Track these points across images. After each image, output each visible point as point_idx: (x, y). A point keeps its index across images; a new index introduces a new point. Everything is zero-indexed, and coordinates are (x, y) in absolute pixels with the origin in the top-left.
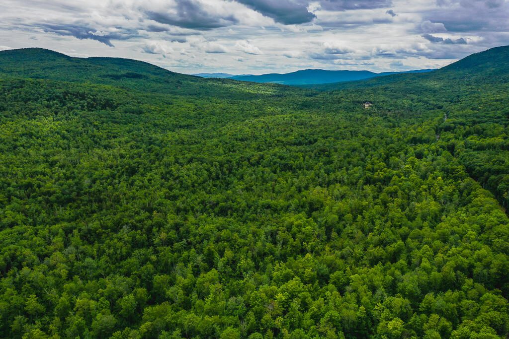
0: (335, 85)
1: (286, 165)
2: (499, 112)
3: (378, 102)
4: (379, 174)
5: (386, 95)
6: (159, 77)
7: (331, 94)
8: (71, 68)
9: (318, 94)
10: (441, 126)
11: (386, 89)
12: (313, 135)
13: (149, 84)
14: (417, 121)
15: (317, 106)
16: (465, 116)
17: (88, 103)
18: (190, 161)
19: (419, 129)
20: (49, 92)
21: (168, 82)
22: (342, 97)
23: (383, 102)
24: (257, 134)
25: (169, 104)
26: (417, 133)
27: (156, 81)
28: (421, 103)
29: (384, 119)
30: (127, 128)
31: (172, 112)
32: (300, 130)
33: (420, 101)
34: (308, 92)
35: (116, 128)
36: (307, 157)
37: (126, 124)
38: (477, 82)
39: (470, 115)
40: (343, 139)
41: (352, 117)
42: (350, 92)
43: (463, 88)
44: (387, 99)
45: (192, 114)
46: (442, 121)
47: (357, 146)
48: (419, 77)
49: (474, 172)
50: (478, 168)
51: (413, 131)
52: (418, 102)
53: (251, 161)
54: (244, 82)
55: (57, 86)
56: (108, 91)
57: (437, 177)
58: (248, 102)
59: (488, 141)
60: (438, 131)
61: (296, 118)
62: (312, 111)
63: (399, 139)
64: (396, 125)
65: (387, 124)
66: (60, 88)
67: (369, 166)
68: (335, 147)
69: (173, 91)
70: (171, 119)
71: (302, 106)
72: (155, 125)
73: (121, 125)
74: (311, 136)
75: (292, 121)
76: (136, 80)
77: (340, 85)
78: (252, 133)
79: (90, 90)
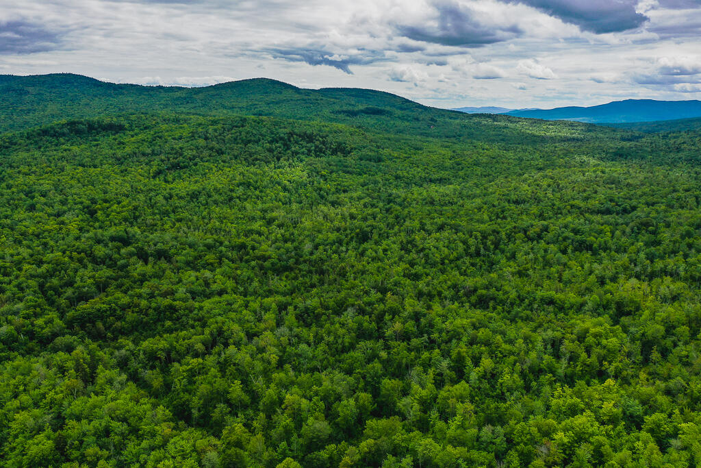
1: (583, 242)
6: (407, 112)
7: (665, 137)
8: (299, 102)
9: (643, 137)
12: (631, 199)
13: (392, 122)
15: (640, 156)
17: (316, 147)
18: (441, 228)
20: (272, 133)
21: (417, 119)
22: (684, 143)
24: (540, 194)
25: (418, 149)
27: (402, 118)
30: (362, 180)
31: (421, 160)
32: (609, 191)
34: (626, 135)
35: (348, 180)
36: (618, 233)
37: (360, 174)
40: (682, 208)
45: (448, 163)
53: (528, 233)
54: (525, 119)
55: (282, 126)
56: (341, 132)
58: (530, 148)
61: (603, 172)
62: (630, 164)
66: (285, 128)
68: (667, 219)
69: (424, 131)
70: (419, 170)
71: (615, 155)
72: (397, 177)
73: (354, 176)
74: (627, 200)
75: (596, 177)
76: (377, 116)
77: (682, 123)
78: (533, 192)
79: (320, 131)
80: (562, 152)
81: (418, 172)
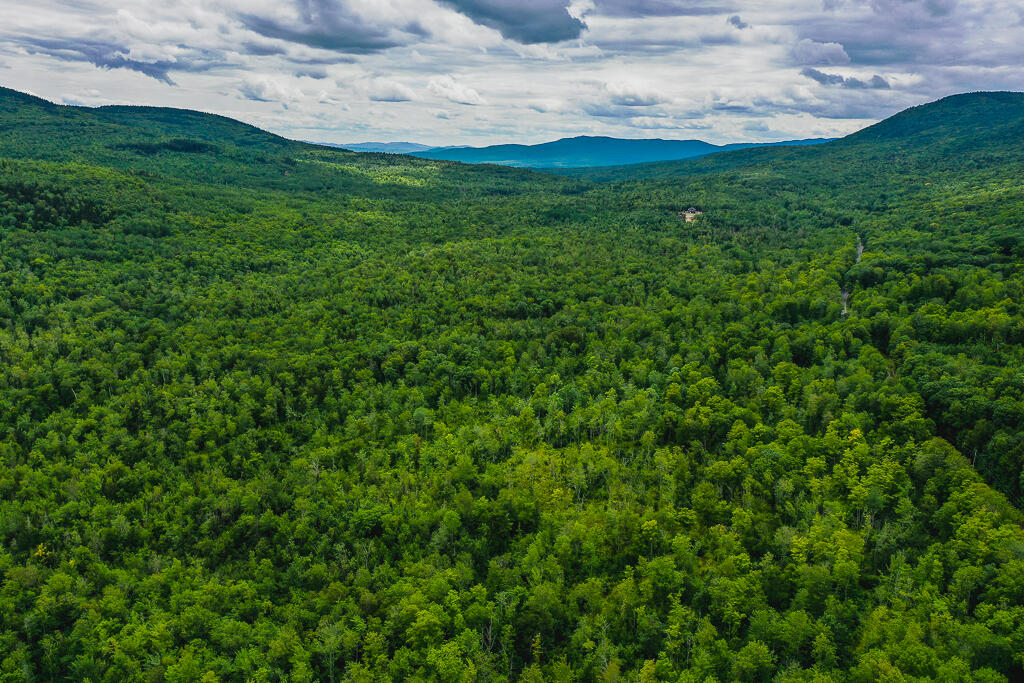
0: (630, 170)
1: (466, 380)
2: (980, 237)
3: (715, 208)
4: (698, 411)
5: (730, 192)
6: (248, 149)
7: (617, 189)
8: (46, 128)
9: (592, 189)
10: (852, 273)
11: (731, 180)
12: (556, 291)
13: (218, 165)
14: (796, 256)
15: (582, 218)
16: (906, 246)
17: (38, 210)
18: (229, 365)
19: (802, 280)
21: (262, 160)
22: (639, 197)
23: (725, 207)
24: (424, 288)
25: (243, 212)
26: (797, 289)
27: (236, 158)
28: (804, 212)
29: (722, 250)
30: (116, 273)
31: (242, 230)
32: (528, 278)
33: (804, 207)
34: (570, 185)
35: (86, 272)
36: (525, 356)
37: (119, 260)
38: (921, 166)
39: (917, 243)
40: (625, 302)
41: (653, 243)
42: (659, 186)
43: (892, 180)
44: (733, 201)
45: (290, 235)
46: (853, 255)
47: (654, 324)
48: (802, 154)
49: (946, 415)
50: (957, 403)
51: (787, 283)
52: (799, 209)
53: (383, 365)
54: (436, 161)
56: (99, 182)
57: (850, 428)
58: (432, 207)
59: (970, 318)
60: (846, 282)
61: (526, 245)
62: (565, 230)
63: (755, 307)
64: (751, 264)
65: (729, 262)
67: (674, 389)
68: (602, 325)
69: (271, 180)
70: (234, 249)
71: (549, 217)
72: (190, 264)
73: (107, 263)
74: (550, 293)
75: (515, 254)
76: (193, 155)
77: (642, 169)
78: (414, 284)
79: (55, 180)
80: (476, 213)
81: (234, 252)
